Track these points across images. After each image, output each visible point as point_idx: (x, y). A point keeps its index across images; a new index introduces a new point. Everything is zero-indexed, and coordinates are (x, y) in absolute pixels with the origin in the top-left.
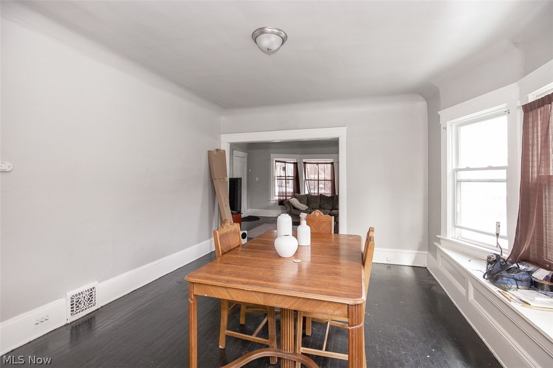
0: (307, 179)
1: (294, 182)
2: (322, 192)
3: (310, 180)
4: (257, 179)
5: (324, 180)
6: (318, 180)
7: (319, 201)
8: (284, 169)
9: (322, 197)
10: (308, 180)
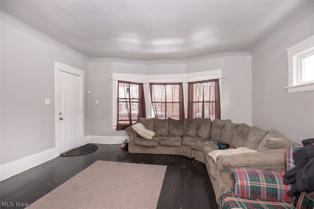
0: (153, 101)
1: (139, 105)
2: (169, 115)
3: (157, 102)
4: (97, 101)
5: (173, 102)
6: (166, 102)
7: (167, 126)
8: (128, 90)
9: (170, 121)
10: (155, 102)
